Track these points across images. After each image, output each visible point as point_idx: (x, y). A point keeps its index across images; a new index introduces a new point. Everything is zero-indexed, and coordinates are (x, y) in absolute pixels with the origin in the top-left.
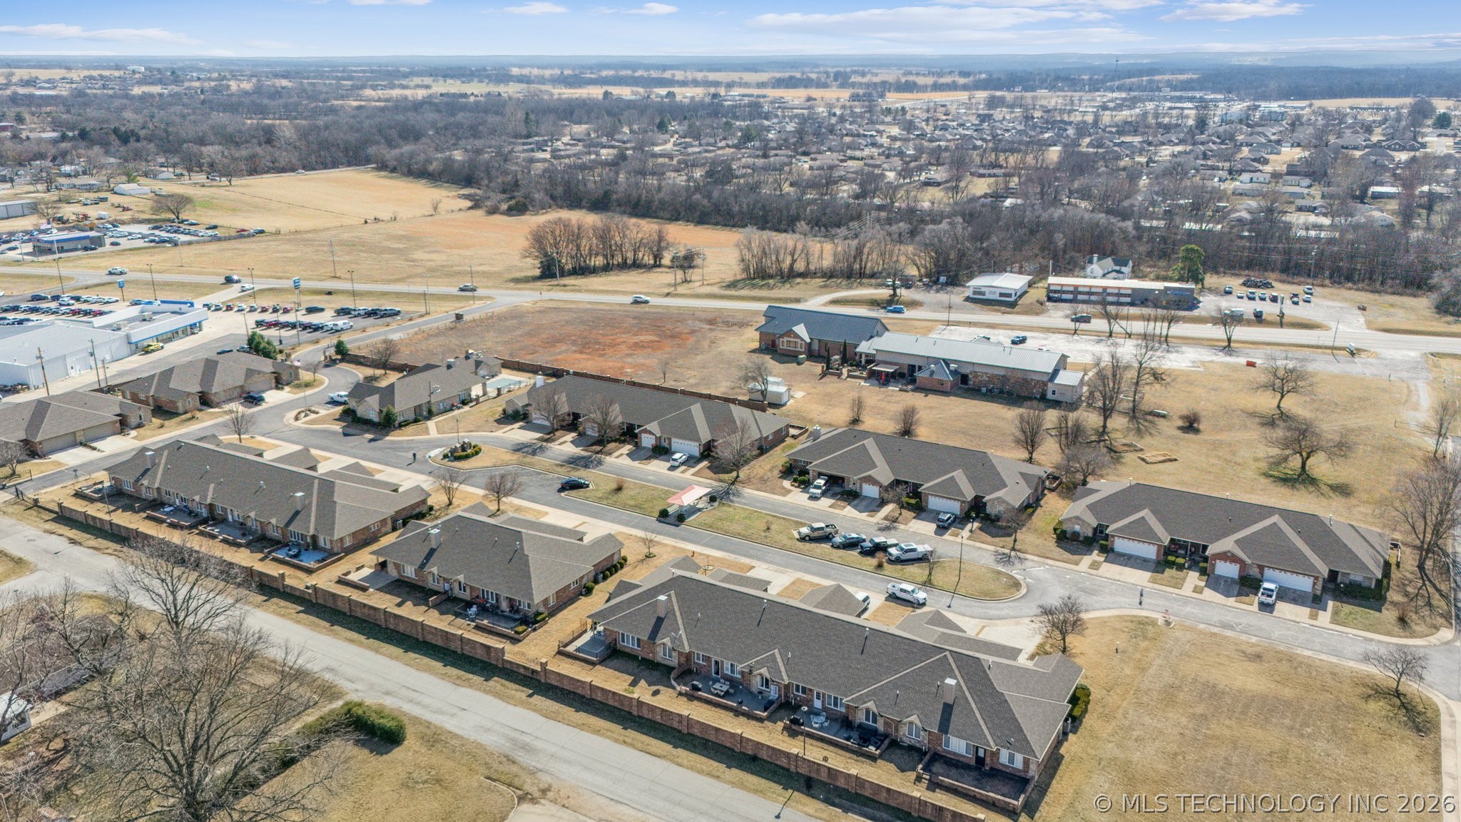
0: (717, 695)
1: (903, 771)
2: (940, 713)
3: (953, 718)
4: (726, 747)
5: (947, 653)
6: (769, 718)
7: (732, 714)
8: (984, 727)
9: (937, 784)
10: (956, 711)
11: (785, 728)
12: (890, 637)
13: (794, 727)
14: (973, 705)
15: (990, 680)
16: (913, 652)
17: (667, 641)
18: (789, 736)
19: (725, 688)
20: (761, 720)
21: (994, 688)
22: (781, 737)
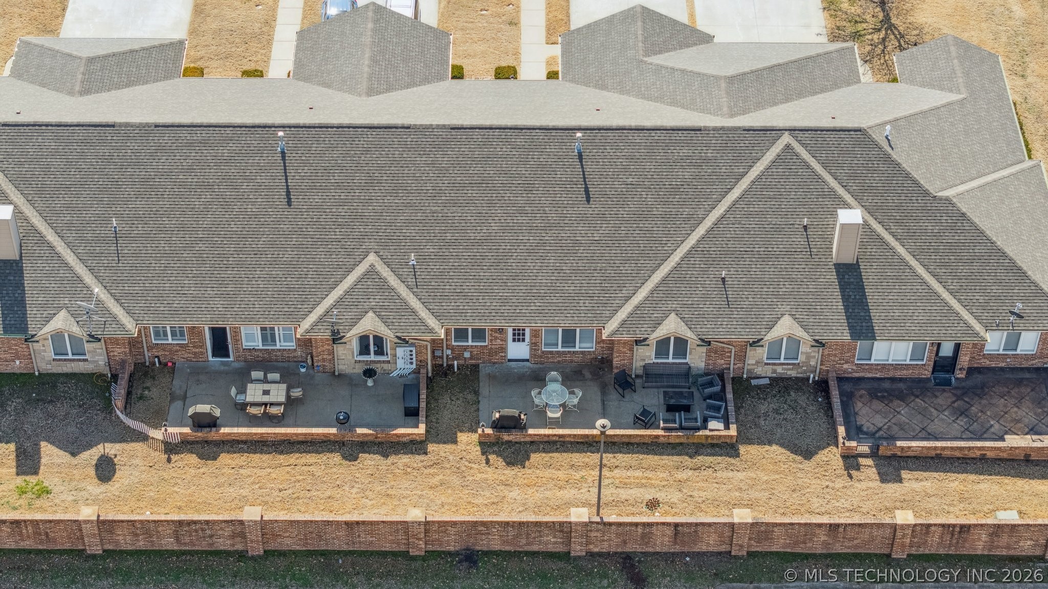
0: (269, 419)
1: (808, 454)
2: (837, 293)
3: (872, 295)
4: (384, 554)
5: (786, 139)
6: (434, 436)
7: (336, 458)
8: (945, 295)
9: (894, 456)
10: (869, 275)
11: (486, 446)
12: (637, 137)
13: (506, 437)
14: (901, 250)
15: (908, 176)
16: (707, 160)
17: (61, 322)
18: (510, 463)
19: (278, 393)
20: (416, 447)
21: (926, 193)
22: (490, 474)
